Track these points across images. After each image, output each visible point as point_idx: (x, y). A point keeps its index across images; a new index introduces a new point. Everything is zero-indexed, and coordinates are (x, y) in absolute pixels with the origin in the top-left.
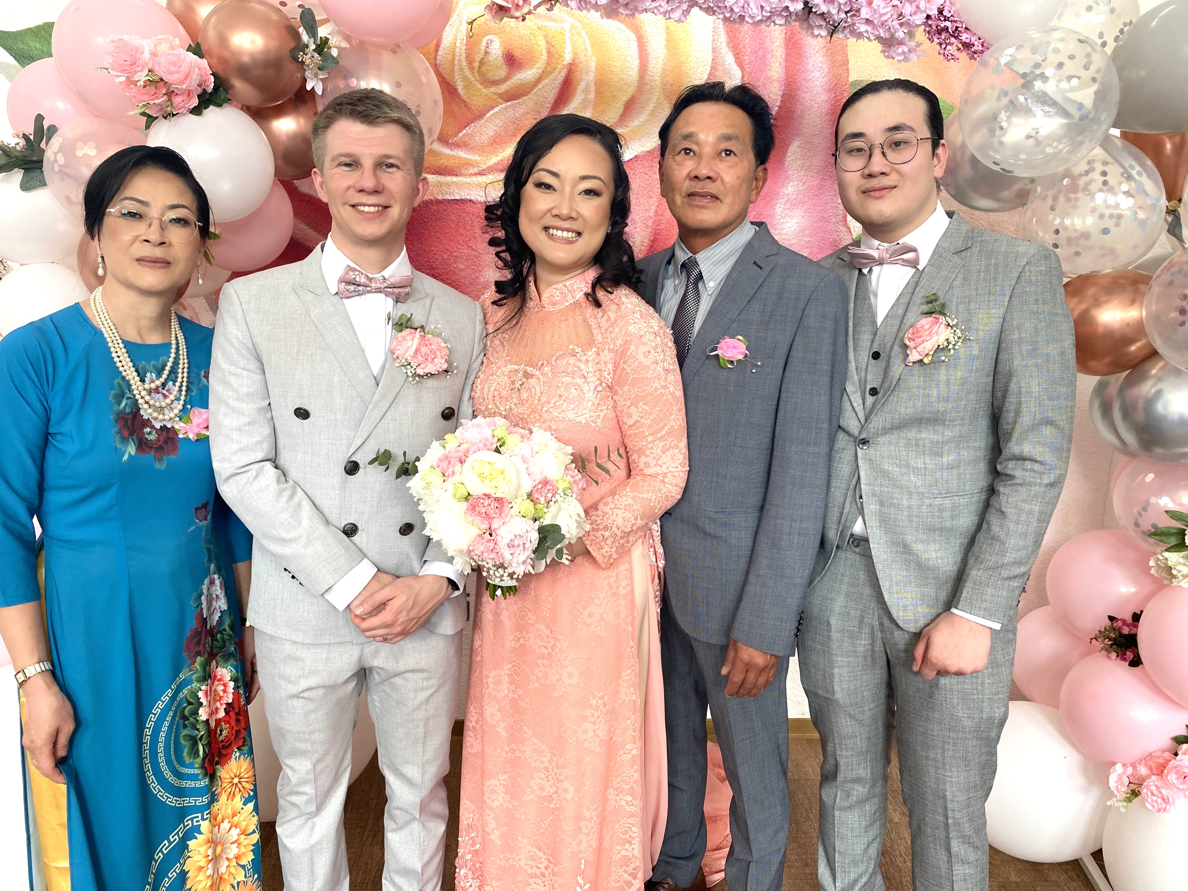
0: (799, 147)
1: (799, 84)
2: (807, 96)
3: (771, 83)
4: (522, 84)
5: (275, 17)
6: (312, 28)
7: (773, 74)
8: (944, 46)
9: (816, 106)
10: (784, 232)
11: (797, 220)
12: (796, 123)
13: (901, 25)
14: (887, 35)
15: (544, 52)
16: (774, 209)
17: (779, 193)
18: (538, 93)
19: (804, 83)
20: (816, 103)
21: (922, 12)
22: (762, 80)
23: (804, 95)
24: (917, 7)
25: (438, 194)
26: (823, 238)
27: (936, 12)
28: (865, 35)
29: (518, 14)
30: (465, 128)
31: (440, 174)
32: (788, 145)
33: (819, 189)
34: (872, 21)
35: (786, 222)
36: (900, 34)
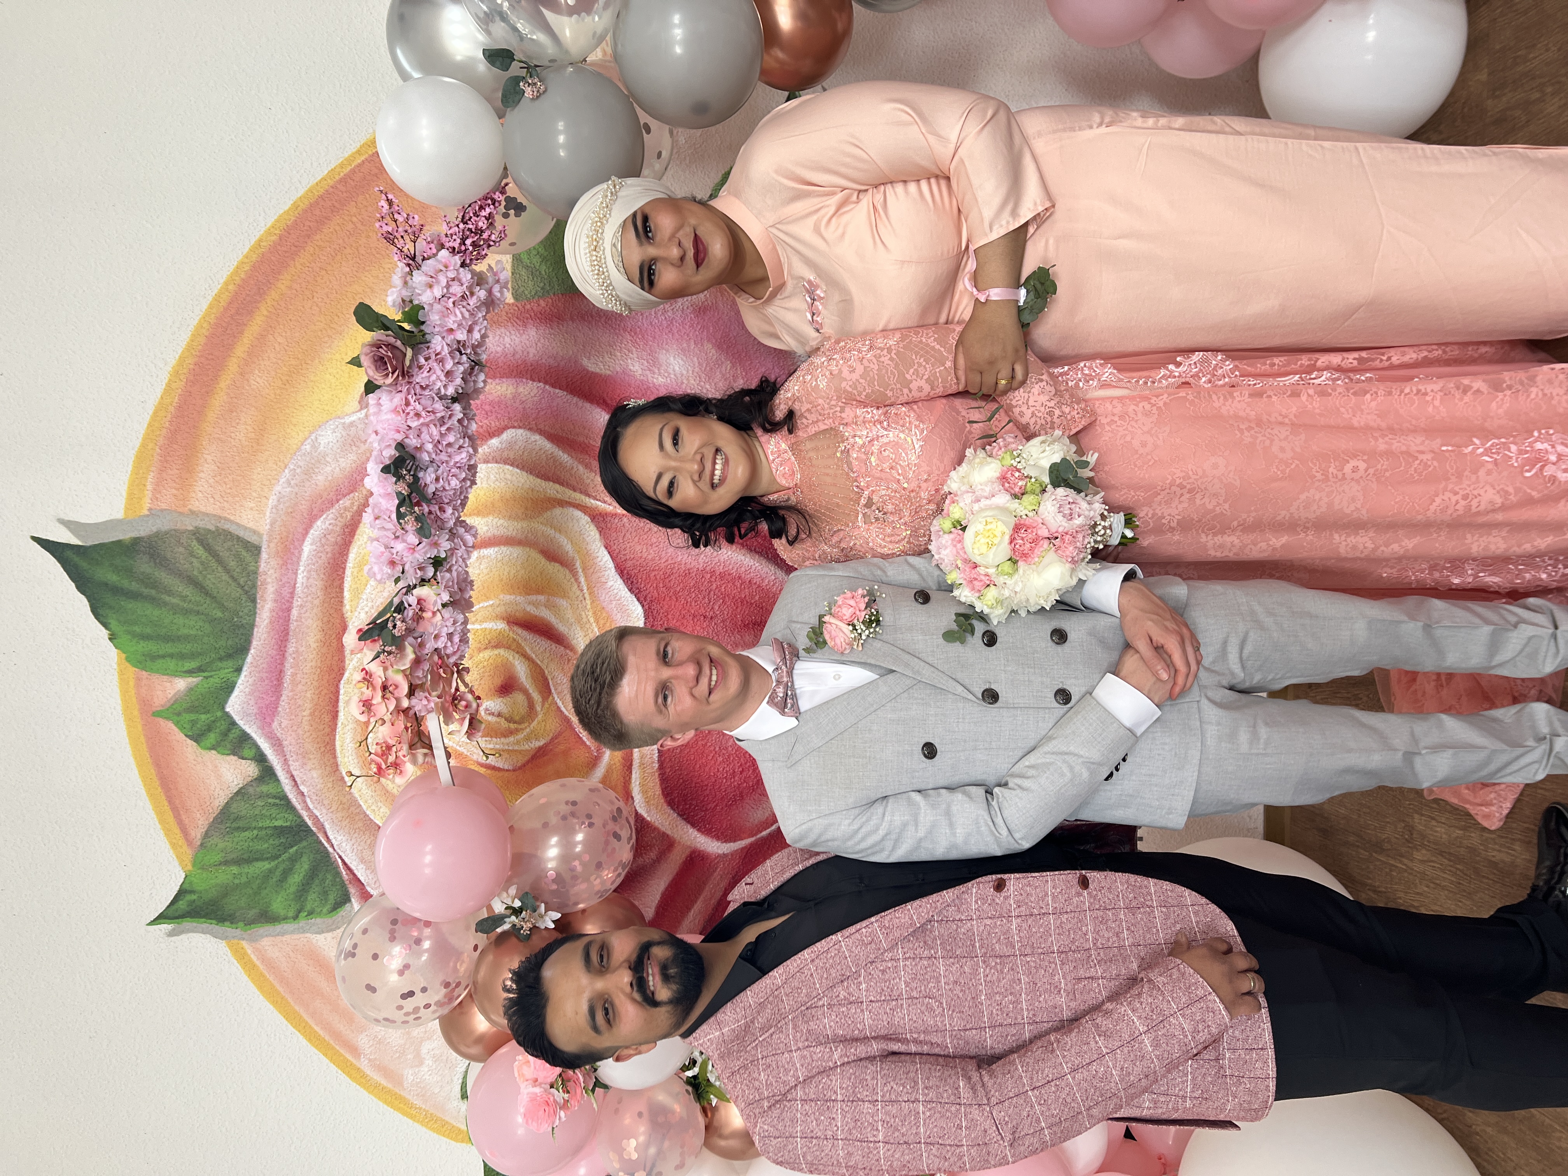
0: (589, 359)
1: (520, 362)
2: (532, 351)
3: (519, 395)
4: (532, 677)
5: (490, 957)
6: (498, 920)
7: (509, 392)
8: (492, 243)
9: (542, 341)
10: (685, 372)
11: (672, 359)
12: (562, 363)
13: (472, 294)
14: (484, 309)
15: (496, 652)
16: (660, 386)
17: (641, 381)
18: (541, 658)
19: (517, 356)
20: (539, 340)
21: (458, 274)
22: (517, 405)
23: (531, 355)
24: (453, 280)
25: (653, 768)
26: (692, 326)
27: (457, 257)
28: (483, 331)
29: (474, 705)
30: (580, 738)
31: (631, 765)
32: (588, 371)
33: (635, 333)
34: (470, 326)
35: (674, 371)
36: (482, 294)
